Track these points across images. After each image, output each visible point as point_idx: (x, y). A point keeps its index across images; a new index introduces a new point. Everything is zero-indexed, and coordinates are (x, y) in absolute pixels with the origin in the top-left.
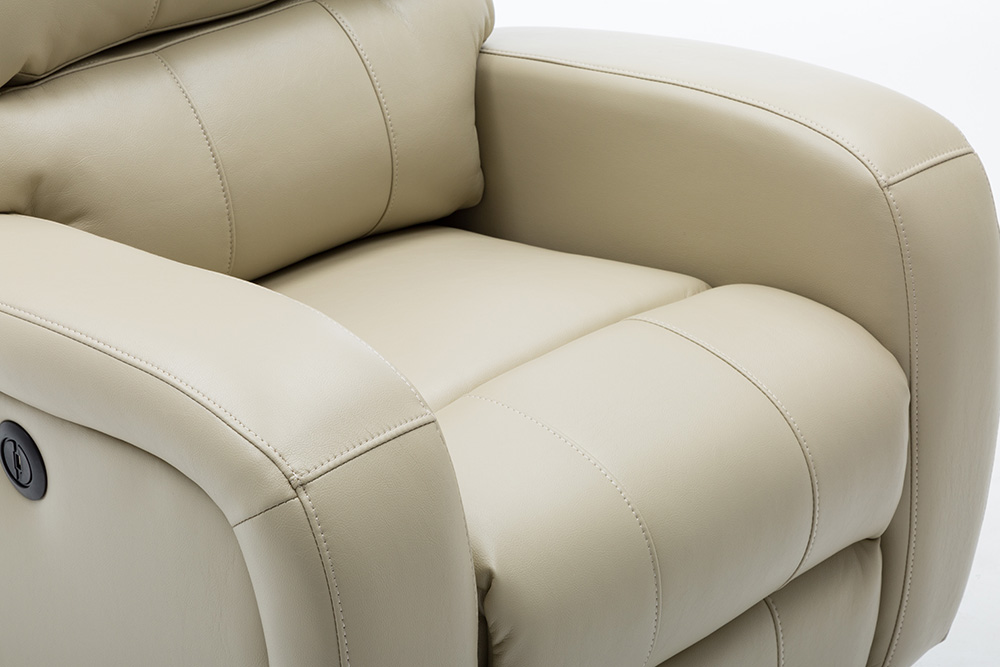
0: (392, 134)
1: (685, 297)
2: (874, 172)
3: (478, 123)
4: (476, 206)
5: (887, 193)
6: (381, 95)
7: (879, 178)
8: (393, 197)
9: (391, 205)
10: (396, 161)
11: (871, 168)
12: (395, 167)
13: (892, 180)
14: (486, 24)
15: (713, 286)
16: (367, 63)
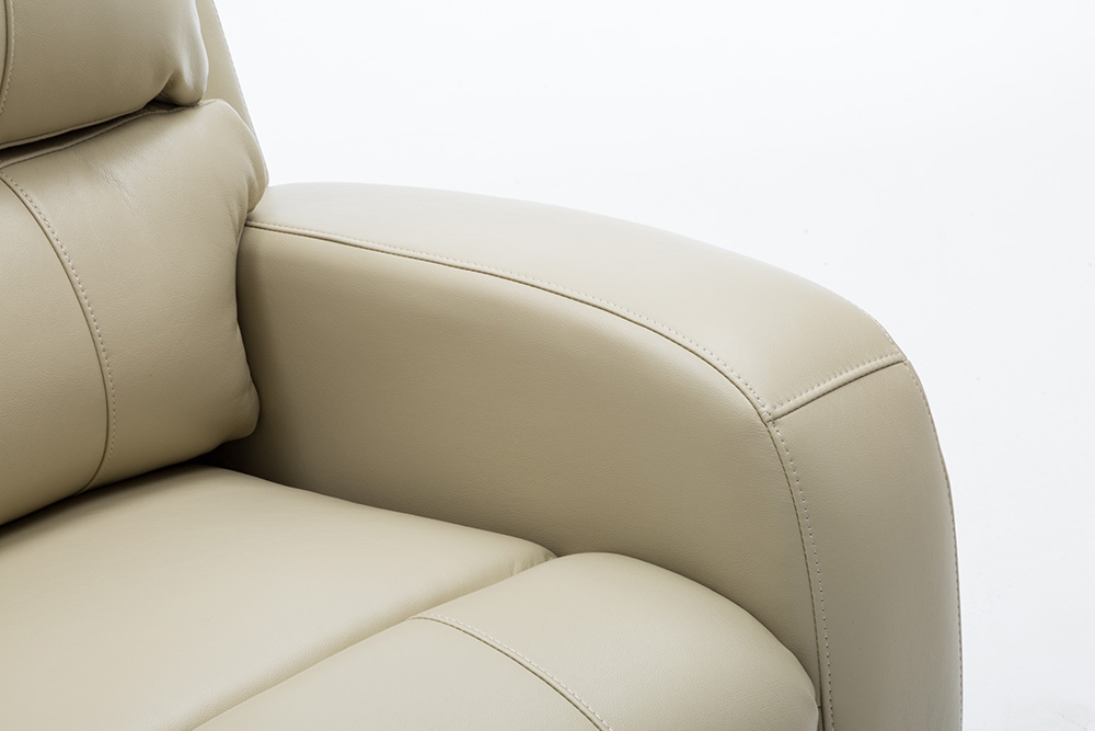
0: (103, 355)
1: (512, 575)
2: (754, 401)
3: (242, 320)
4: (247, 437)
5: (771, 428)
6: (85, 302)
7: (762, 409)
8: (111, 440)
9: (109, 451)
10: (111, 392)
11: (750, 395)
12: (111, 400)
13: (779, 410)
14: (251, 187)
15: (559, 553)
16: (65, 258)
